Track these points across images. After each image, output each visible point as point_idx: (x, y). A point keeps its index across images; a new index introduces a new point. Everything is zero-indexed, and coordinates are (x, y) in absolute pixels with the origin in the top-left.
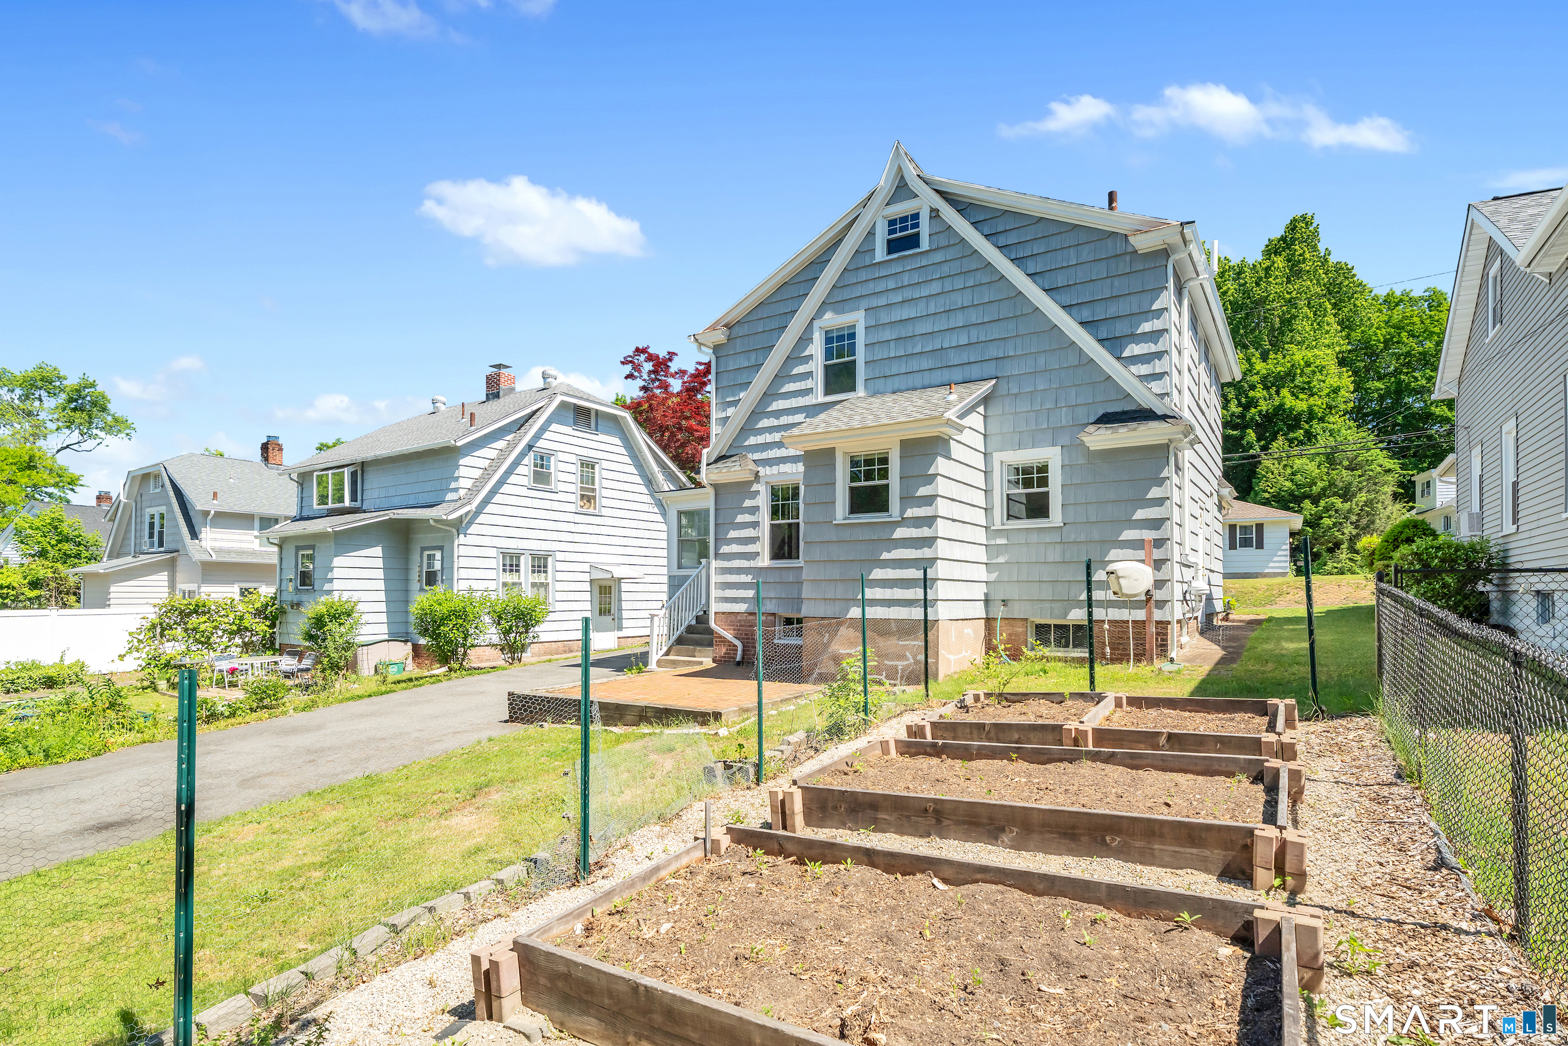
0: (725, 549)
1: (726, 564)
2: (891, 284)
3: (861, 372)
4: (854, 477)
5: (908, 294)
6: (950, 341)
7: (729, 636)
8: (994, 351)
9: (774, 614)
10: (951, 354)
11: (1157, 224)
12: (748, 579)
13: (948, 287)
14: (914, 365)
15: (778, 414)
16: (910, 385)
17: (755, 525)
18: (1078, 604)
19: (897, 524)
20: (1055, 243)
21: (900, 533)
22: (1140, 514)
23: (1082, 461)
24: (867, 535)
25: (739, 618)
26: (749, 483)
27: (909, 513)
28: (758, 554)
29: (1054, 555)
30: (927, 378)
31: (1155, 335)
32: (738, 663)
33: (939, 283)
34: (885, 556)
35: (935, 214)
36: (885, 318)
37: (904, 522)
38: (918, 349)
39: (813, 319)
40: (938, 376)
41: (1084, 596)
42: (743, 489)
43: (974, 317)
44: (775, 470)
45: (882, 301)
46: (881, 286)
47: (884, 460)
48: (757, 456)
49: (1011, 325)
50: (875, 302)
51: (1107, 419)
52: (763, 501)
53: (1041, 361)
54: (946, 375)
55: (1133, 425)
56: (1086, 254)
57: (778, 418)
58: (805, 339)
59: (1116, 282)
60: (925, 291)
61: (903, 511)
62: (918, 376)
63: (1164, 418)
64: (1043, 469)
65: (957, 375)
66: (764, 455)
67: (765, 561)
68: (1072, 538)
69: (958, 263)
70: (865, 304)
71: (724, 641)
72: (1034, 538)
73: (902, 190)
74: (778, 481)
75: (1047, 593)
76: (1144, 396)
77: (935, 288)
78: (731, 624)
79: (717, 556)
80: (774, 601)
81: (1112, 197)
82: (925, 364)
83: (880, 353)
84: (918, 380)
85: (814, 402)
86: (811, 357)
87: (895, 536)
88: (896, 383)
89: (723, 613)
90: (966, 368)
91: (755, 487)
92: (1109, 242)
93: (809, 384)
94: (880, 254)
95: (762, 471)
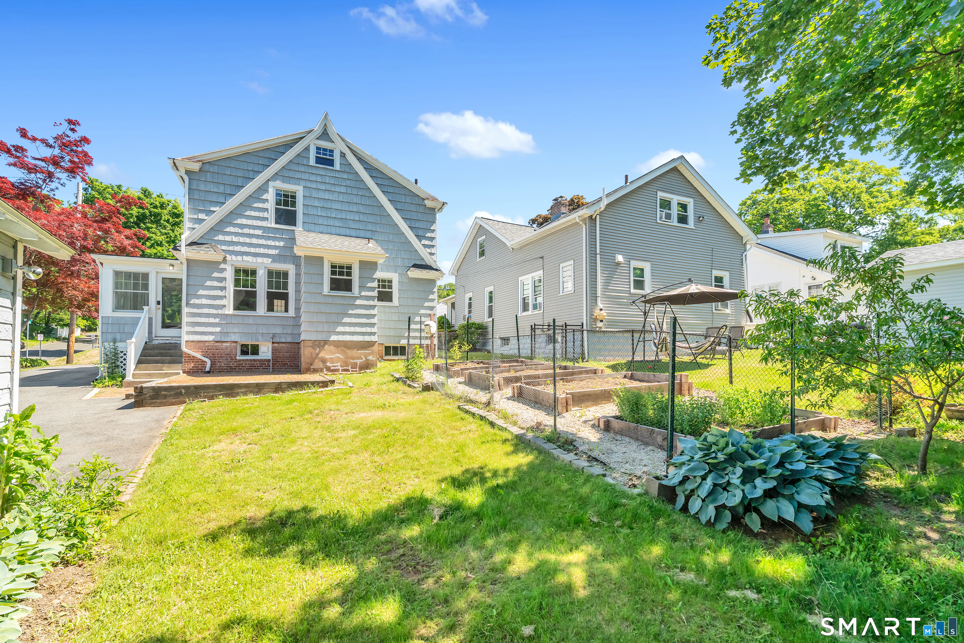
0: (193, 301)
1: (195, 311)
2: (319, 179)
3: (300, 217)
4: (333, 273)
5: (328, 187)
6: (350, 216)
7: (198, 355)
8: (370, 227)
9: (236, 342)
10: (351, 222)
11: (434, 199)
12: (217, 320)
13: (349, 192)
14: (331, 222)
15: (242, 226)
16: (329, 231)
17: (223, 288)
18: (403, 337)
19: (357, 298)
20: (396, 190)
21: (358, 302)
22: (426, 304)
23: (406, 281)
24: (341, 301)
25: (207, 344)
26: (219, 263)
27: (363, 293)
28: (225, 306)
29: (395, 318)
30: (338, 231)
31: (432, 239)
32: (209, 372)
33: (345, 188)
34: (350, 312)
35: (343, 155)
36: (315, 194)
37: (361, 297)
38: (334, 215)
39: (269, 180)
40: (343, 231)
41: (406, 334)
42: (214, 265)
43: (362, 209)
44: (239, 258)
45: (314, 185)
46: (313, 178)
47: (349, 268)
48: (224, 248)
49: (378, 218)
50: (309, 184)
51: (415, 266)
52: (229, 275)
53: (391, 237)
54: (348, 232)
55: (428, 271)
56: (408, 200)
57: (242, 229)
58: (263, 189)
59: (419, 214)
60: (338, 189)
61: (360, 293)
62: (334, 228)
63: (436, 270)
64: (390, 281)
65: (353, 233)
66: (231, 248)
67: (230, 310)
68: (402, 311)
69: (354, 182)
70: (303, 183)
71: (193, 359)
72: (387, 310)
73: (325, 135)
74: (242, 265)
75: (392, 333)
76: (428, 260)
77: (343, 190)
78: (200, 348)
79: (188, 304)
80: (237, 334)
81: (416, 180)
82: (337, 223)
83: (312, 211)
84: (333, 230)
85: (269, 225)
86: (267, 200)
87: (356, 303)
88: (322, 228)
89: (193, 342)
90: (358, 231)
91: (222, 266)
92: (417, 198)
93: (266, 215)
94: (312, 162)
95: (229, 257)
